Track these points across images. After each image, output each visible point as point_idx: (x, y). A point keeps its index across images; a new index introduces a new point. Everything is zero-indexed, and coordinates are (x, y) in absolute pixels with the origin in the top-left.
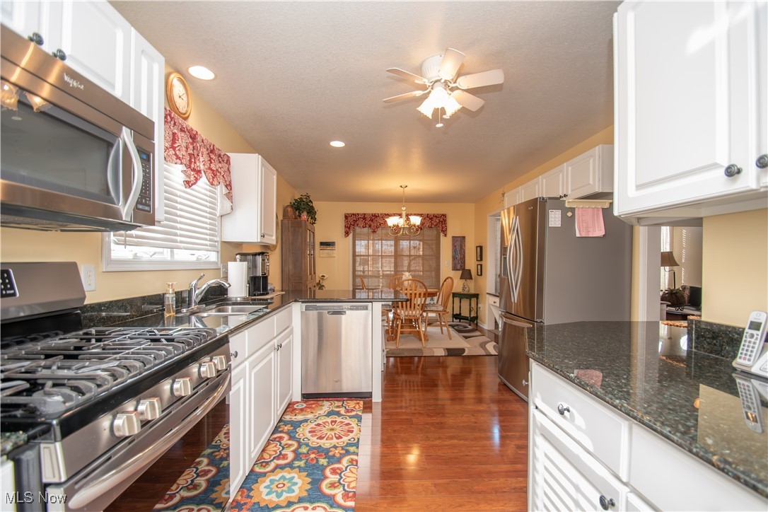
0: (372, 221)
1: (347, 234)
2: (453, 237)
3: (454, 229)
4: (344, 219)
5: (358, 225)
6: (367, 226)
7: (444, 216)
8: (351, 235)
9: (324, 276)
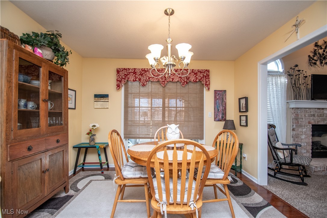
0: (142, 75)
1: (118, 86)
2: (215, 90)
3: (216, 83)
4: (117, 73)
5: (128, 78)
6: (137, 79)
7: (208, 71)
8: (123, 89)
9: (94, 126)
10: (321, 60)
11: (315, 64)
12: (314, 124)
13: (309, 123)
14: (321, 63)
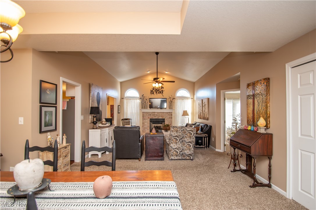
10: (156, 91)
11: (153, 93)
12: (151, 118)
13: (149, 118)
14: (156, 93)
